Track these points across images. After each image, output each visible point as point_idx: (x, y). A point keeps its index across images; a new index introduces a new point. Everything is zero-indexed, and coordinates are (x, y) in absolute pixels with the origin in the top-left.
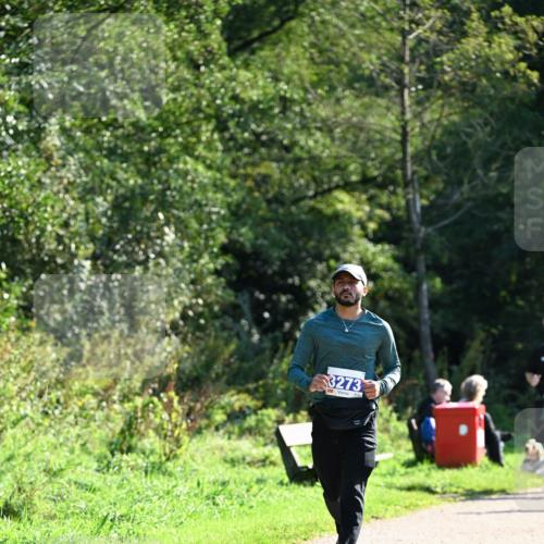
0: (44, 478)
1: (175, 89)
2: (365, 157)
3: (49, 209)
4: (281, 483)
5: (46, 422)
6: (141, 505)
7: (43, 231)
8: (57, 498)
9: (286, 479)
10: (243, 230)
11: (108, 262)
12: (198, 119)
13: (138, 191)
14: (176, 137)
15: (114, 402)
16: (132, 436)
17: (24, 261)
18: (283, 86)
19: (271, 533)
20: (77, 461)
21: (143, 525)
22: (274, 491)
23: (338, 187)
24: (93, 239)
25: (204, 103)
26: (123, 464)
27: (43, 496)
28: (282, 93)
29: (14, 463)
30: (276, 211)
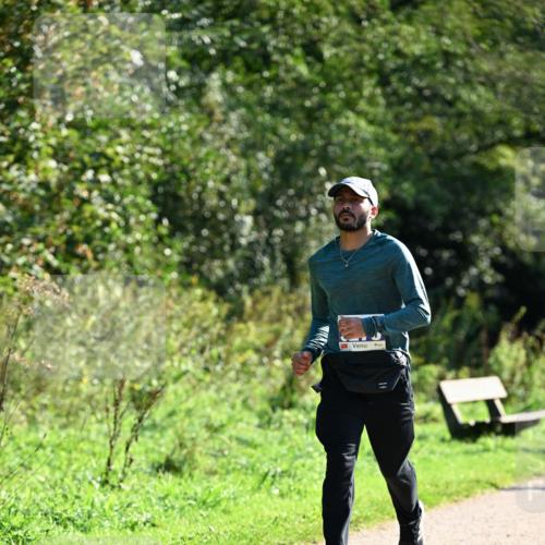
0: (205, 434)
1: (337, 44)
2: (528, 111)
3: (210, 165)
4: (443, 440)
5: (208, 378)
6: (301, 461)
7: (204, 186)
8: (218, 454)
9: (448, 436)
10: (406, 185)
11: (269, 218)
12: (360, 74)
13: (299, 146)
14: (338, 92)
15: (275, 358)
16: (293, 392)
17: (186, 217)
18: (446, 40)
19: (432, 489)
20: (238, 417)
21: (305, 480)
22: (435, 448)
23: (501, 142)
24: (254, 194)
25: (366, 58)
26: (284, 421)
27: (204, 452)
28: (445, 47)
29: (175, 418)
30: (438, 167)
